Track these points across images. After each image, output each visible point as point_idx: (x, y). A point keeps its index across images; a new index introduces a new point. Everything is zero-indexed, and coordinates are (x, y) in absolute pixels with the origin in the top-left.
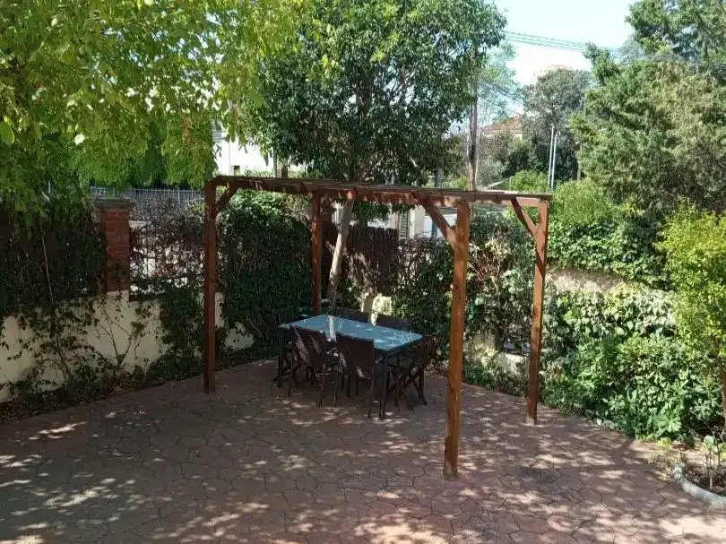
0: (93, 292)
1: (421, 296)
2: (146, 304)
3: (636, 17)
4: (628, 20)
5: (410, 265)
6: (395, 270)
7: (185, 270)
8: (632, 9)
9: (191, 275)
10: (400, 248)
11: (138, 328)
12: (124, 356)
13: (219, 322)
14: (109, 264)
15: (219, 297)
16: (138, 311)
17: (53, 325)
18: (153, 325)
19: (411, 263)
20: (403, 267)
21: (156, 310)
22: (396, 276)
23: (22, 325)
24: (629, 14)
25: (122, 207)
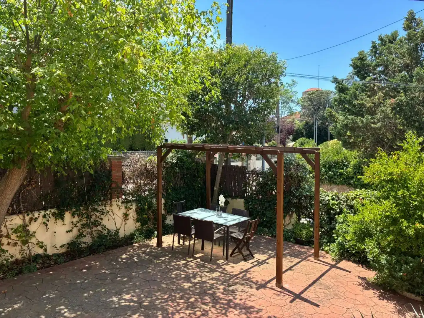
0: (105, 200)
1: (259, 198)
2: (129, 205)
3: (354, 64)
4: (351, 65)
5: (252, 183)
6: (245, 186)
7: (147, 188)
8: (352, 60)
9: (149, 190)
10: (247, 175)
11: (126, 216)
12: (119, 229)
13: (163, 212)
14: (113, 186)
15: (163, 201)
16: (126, 208)
17: (88, 215)
18: (132, 214)
19: (253, 182)
20: (249, 184)
21: (134, 207)
22: (246, 189)
23: (73, 215)
24: (351, 63)
25: (120, 159)
